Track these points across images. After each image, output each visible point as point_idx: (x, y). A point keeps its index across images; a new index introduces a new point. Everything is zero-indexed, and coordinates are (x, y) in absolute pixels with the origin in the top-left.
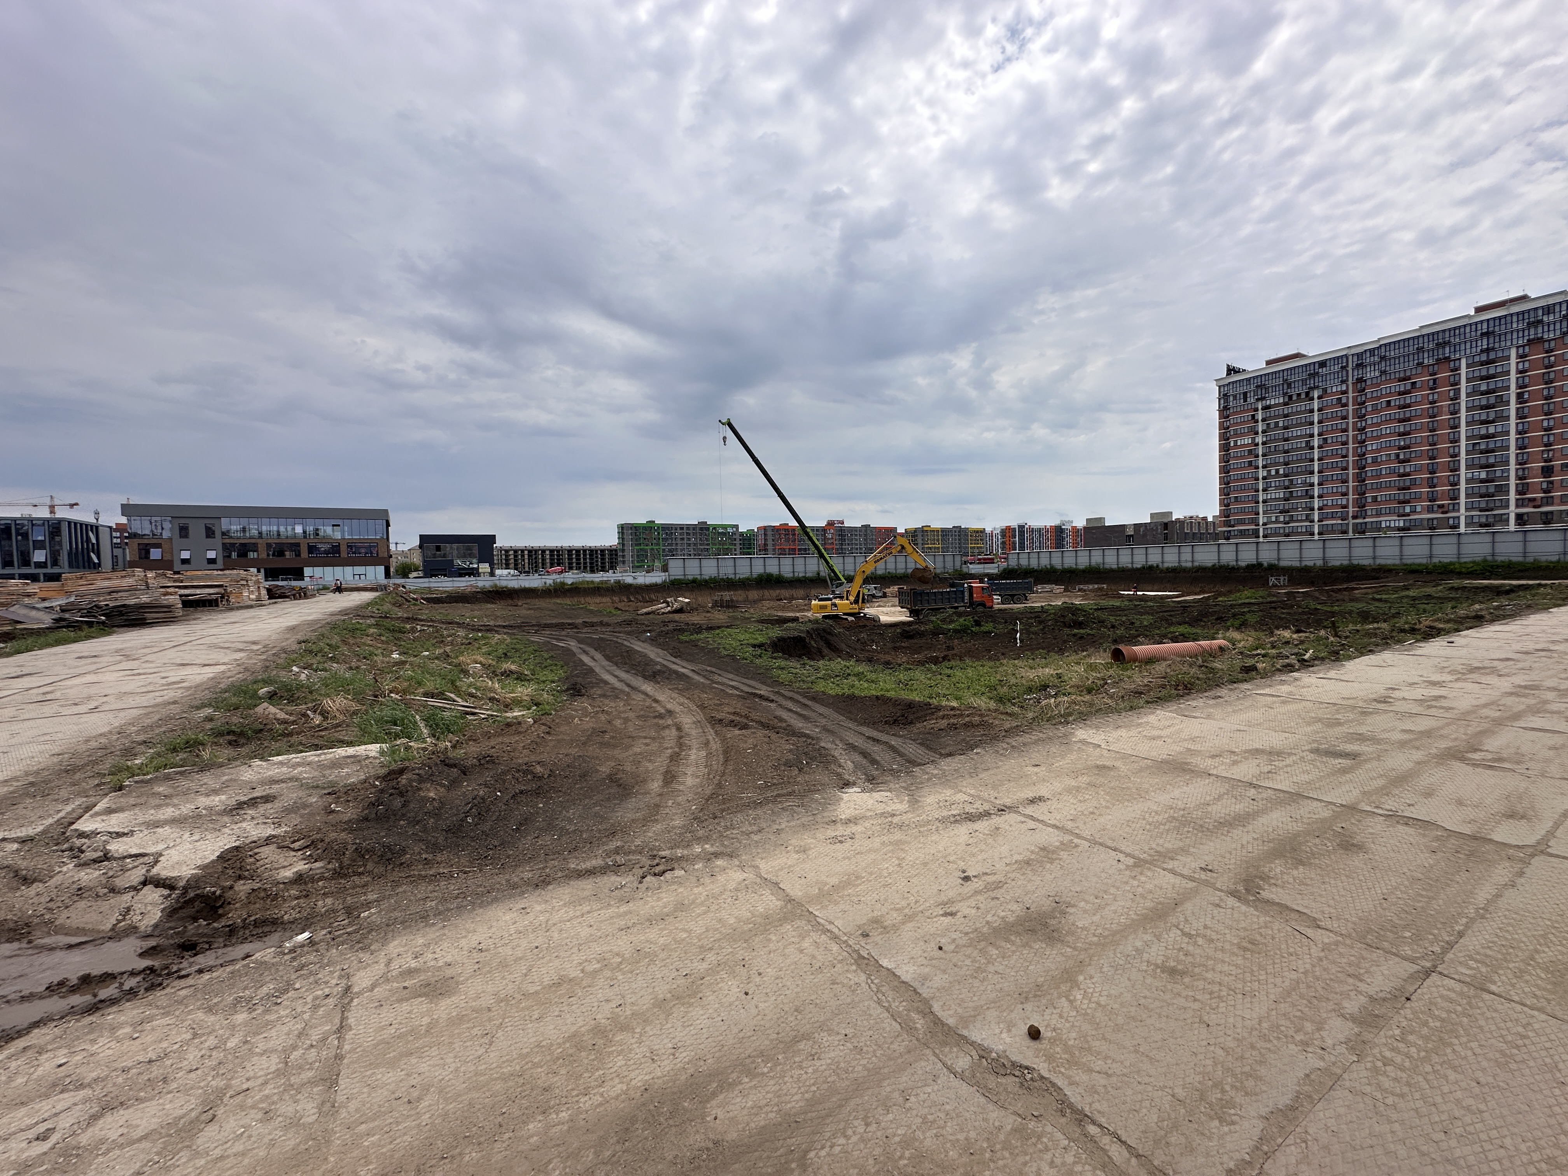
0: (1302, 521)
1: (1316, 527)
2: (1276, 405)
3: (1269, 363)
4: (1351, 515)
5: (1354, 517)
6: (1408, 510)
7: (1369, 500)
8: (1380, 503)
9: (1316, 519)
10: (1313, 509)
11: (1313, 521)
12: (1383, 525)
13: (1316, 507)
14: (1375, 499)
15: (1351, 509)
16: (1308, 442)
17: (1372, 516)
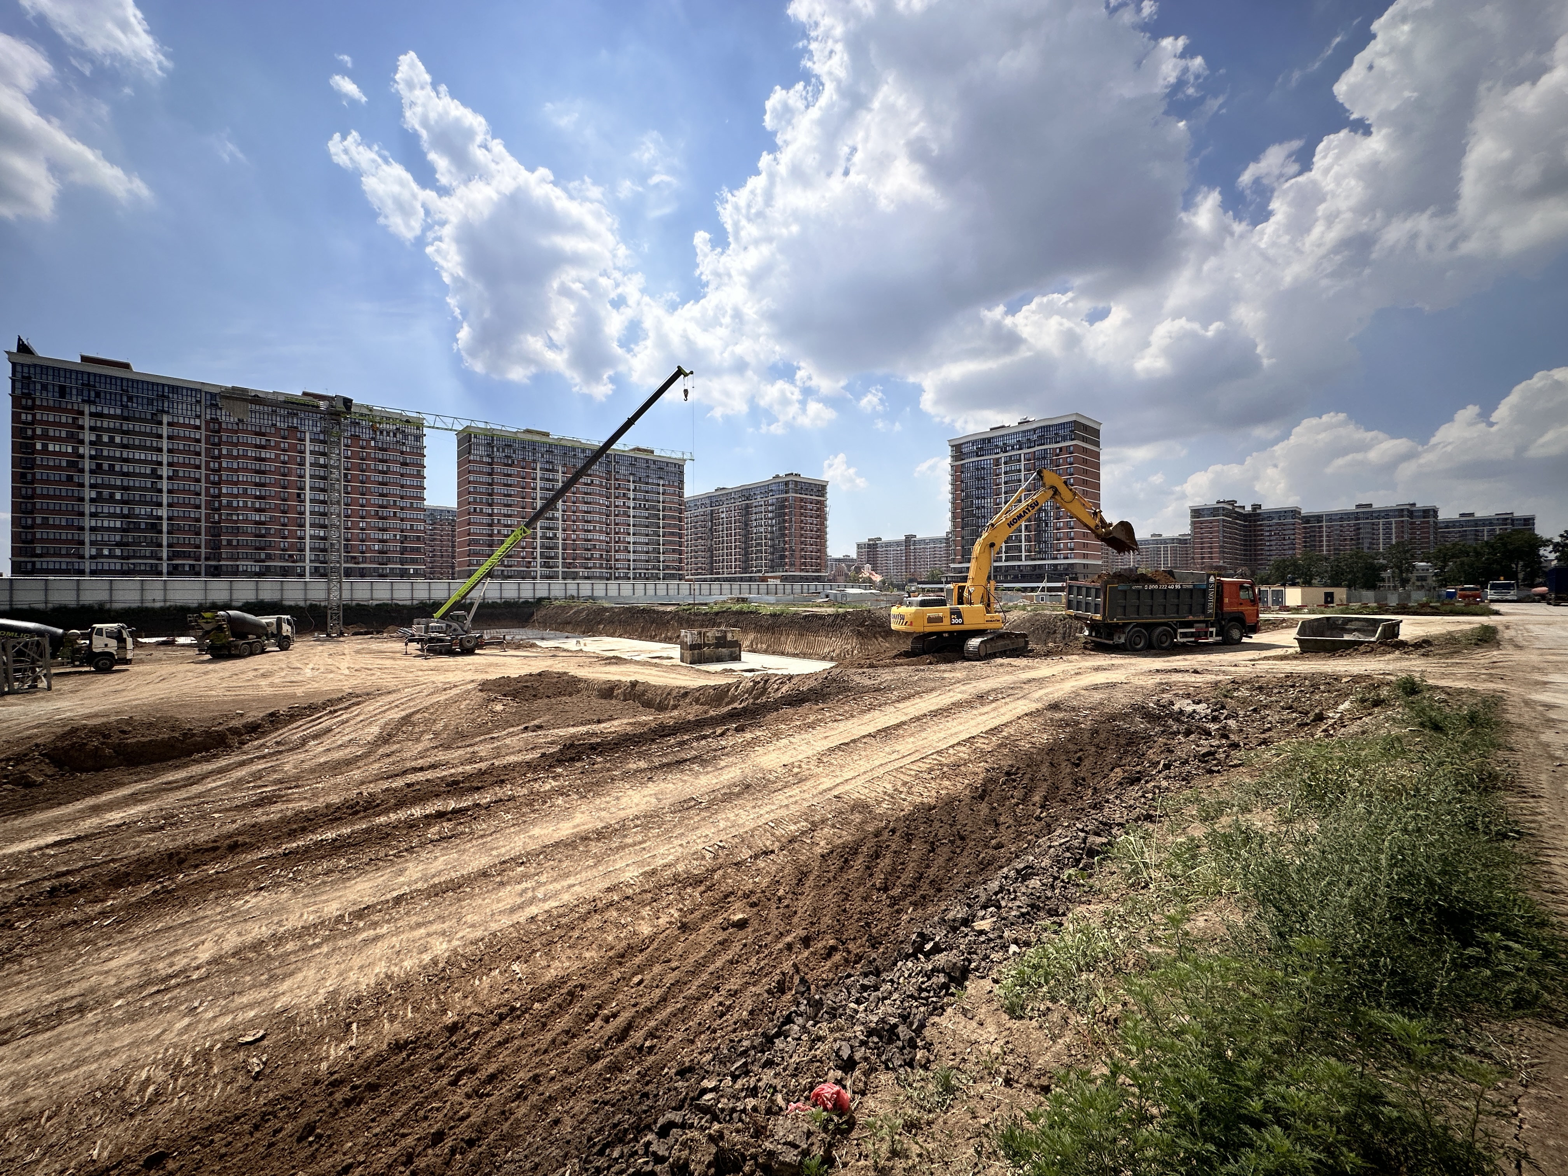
0: (145, 557)
1: (165, 565)
2: (109, 416)
3: (84, 359)
4: (203, 556)
5: (207, 559)
6: (263, 556)
7: (224, 543)
8: (236, 547)
9: (165, 556)
10: (160, 545)
11: (161, 559)
12: (241, 569)
13: (165, 543)
14: (229, 542)
15: (203, 550)
16: (154, 471)
17: (227, 559)
